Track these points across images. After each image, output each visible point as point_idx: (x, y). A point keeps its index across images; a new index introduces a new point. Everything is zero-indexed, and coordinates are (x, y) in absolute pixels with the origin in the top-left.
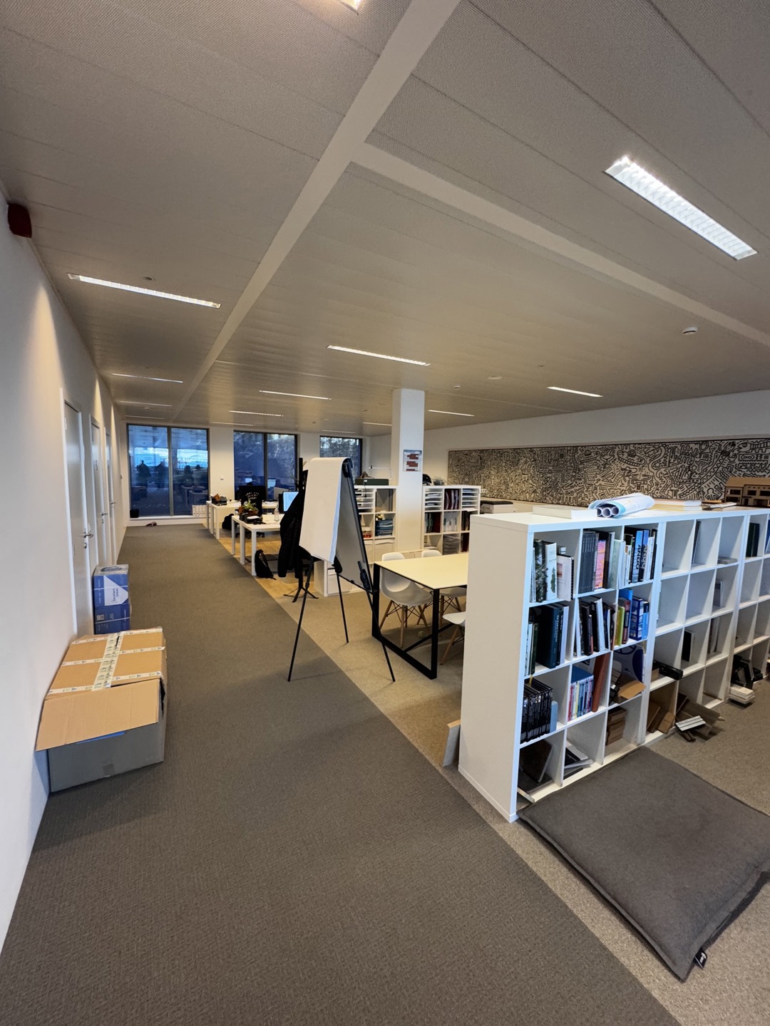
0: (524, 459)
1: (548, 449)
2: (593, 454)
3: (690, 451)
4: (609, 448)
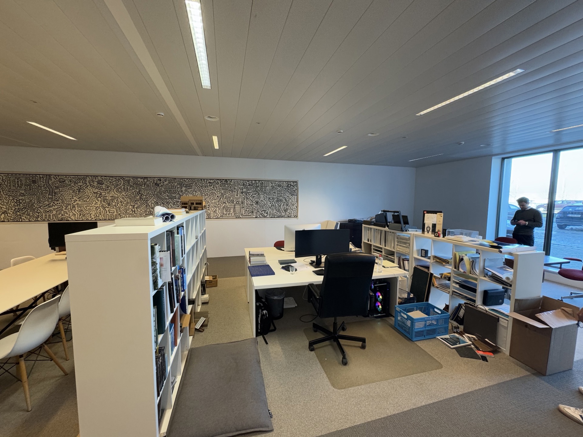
1: (16, 176)
2: (66, 182)
3: (139, 183)
4: (83, 178)
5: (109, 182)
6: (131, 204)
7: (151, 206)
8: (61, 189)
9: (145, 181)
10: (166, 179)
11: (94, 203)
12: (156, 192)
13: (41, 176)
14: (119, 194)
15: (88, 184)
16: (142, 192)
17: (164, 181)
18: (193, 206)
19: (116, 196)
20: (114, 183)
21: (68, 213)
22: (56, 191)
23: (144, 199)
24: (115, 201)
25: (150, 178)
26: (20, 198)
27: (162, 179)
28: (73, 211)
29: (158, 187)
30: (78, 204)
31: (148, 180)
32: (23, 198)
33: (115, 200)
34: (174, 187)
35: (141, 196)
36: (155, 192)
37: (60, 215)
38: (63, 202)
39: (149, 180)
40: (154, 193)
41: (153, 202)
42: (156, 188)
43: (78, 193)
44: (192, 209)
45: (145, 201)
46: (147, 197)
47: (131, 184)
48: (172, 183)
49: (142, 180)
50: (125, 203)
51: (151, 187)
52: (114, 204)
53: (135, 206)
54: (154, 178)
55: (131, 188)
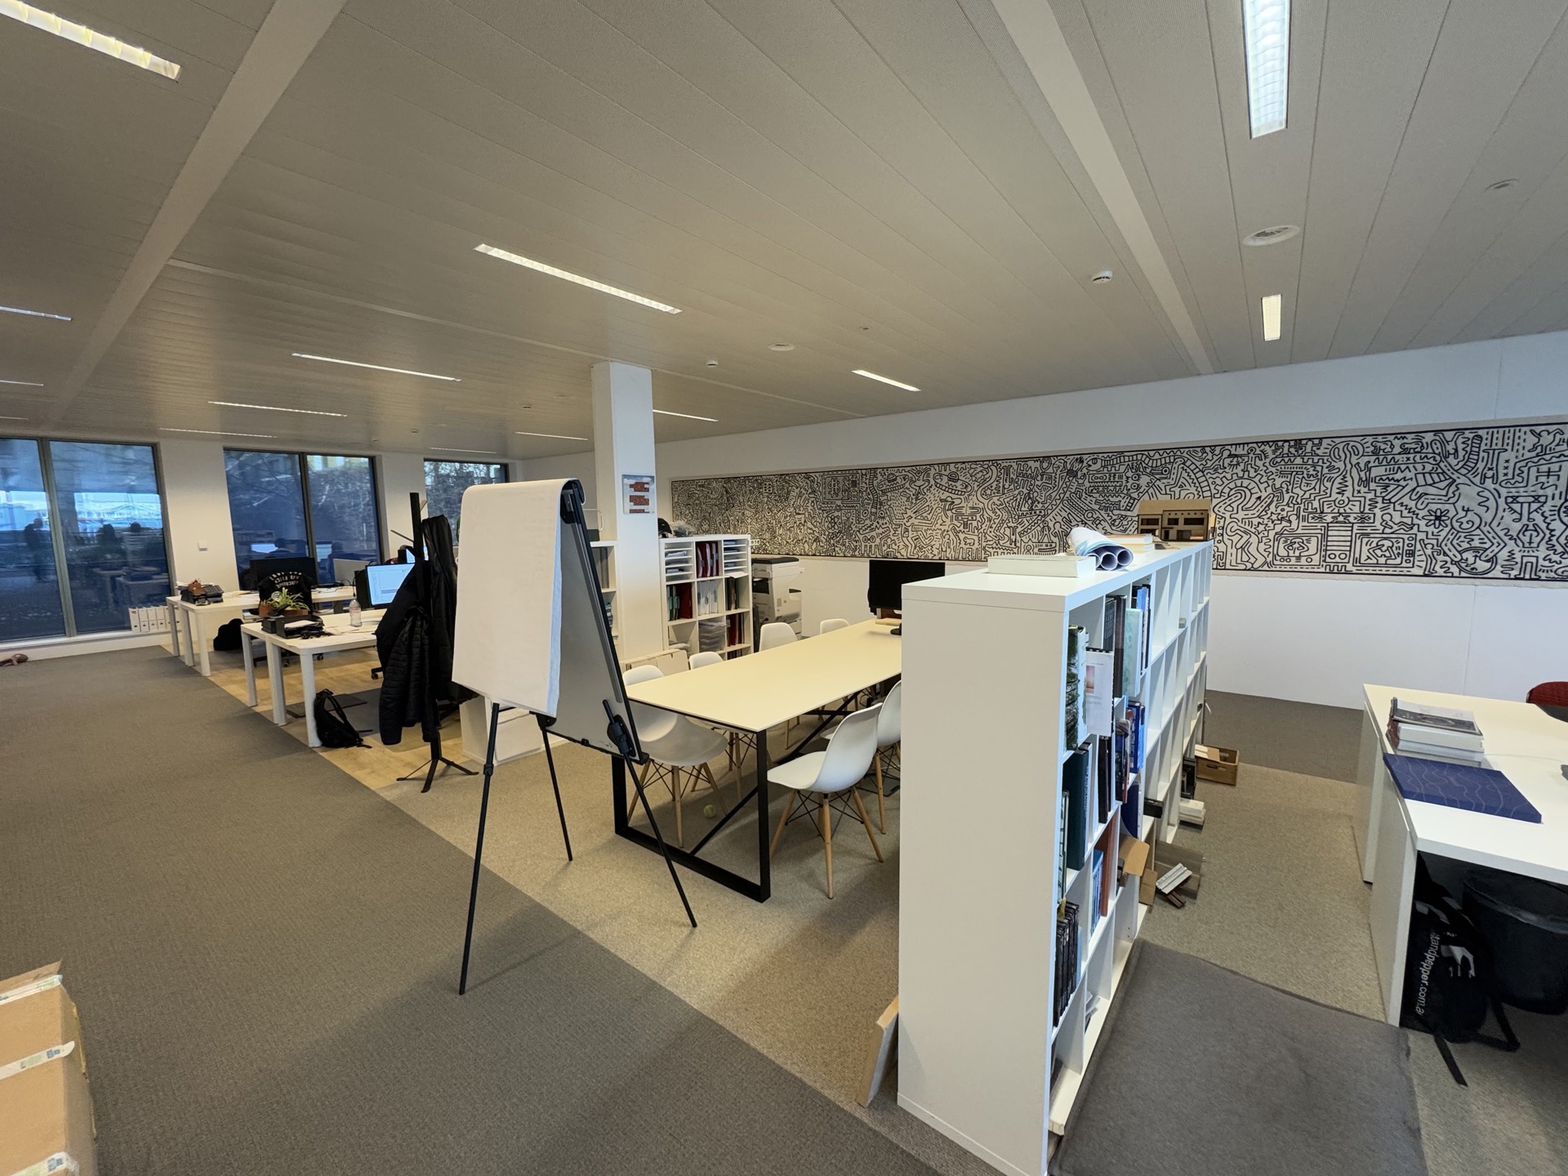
0: (797, 491)
1: (832, 474)
2: (899, 480)
3: (1030, 472)
4: (921, 470)
5: (968, 476)
6: (1009, 525)
7: (1052, 529)
8: (889, 494)
9: (1045, 465)
10: (1095, 455)
11: (940, 522)
12: (1068, 494)
13: (864, 472)
14: (986, 502)
15: (932, 482)
16: (1035, 494)
17: (1090, 463)
18: (1176, 528)
19: (981, 506)
20: (978, 476)
21: (897, 542)
22: (882, 499)
23: (1038, 512)
24: (978, 518)
25: (1057, 456)
26: (836, 514)
27: (1085, 457)
28: (905, 539)
29: (1074, 481)
30: (913, 524)
31: (1050, 463)
32: (839, 514)
33: (978, 515)
34: (1117, 477)
35: (1033, 503)
36: (1065, 493)
37: (884, 548)
38: (891, 522)
39: (1053, 461)
40: (1062, 496)
41: (1059, 519)
42: (1068, 484)
43: (914, 501)
44: (1170, 538)
45: (1039, 518)
46: (1046, 506)
47: (1012, 476)
48: (1113, 466)
49: (1038, 464)
50: (997, 521)
51: (1057, 480)
52: (975, 523)
53: (1018, 530)
54: (1067, 456)
55: (1012, 487)
